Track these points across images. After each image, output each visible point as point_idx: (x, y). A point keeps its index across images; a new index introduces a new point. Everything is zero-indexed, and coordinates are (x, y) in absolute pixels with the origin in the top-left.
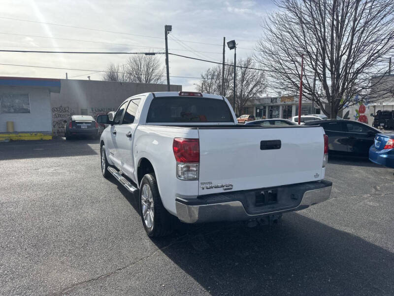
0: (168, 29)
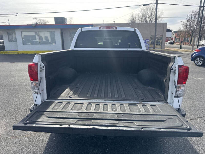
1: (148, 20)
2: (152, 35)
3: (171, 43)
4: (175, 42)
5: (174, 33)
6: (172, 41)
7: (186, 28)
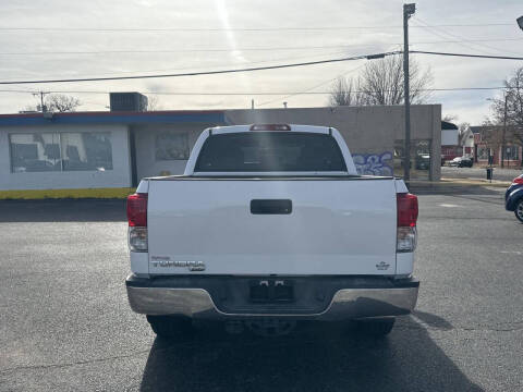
0: (409, 10)
1: (387, 96)
2: (396, 142)
3: (464, 164)
4: (476, 161)
5: (472, 134)
6: (466, 157)
7: (506, 118)
